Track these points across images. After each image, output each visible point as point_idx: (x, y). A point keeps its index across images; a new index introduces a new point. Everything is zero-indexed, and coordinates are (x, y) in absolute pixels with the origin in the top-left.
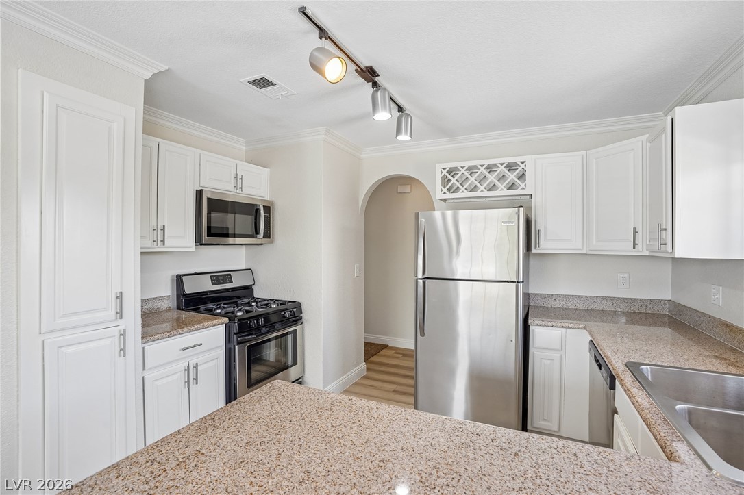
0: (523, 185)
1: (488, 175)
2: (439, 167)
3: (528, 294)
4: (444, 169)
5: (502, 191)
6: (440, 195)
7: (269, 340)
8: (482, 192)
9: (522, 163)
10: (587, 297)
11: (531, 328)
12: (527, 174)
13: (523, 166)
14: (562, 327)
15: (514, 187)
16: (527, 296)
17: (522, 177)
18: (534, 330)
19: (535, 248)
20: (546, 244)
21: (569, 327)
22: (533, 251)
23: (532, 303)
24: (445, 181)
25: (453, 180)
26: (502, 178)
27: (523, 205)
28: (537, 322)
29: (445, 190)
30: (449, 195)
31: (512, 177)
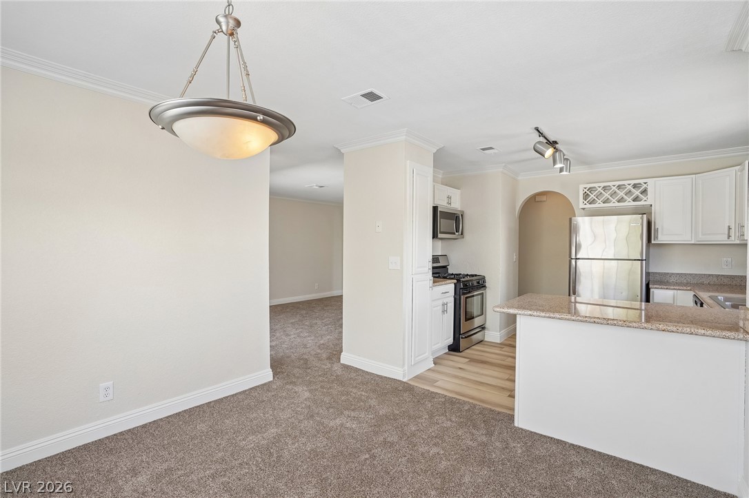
0: (645, 199)
1: (618, 191)
2: (581, 187)
3: (649, 273)
4: (585, 188)
5: (629, 203)
6: (582, 206)
7: (473, 296)
8: (614, 204)
9: (645, 183)
10: (696, 274)
11: (651, 290)
12: (649, 190)
13: (645, 185)
14: (674, 289)
15: (638, 199)
16: (648, 274)
17: (644, 192)
18: (653, 292)
19: (654, 240)
20: (662, 238)
21: (679, 289)
22: (653, 242)
23: (651, 278)
24: (586, 196)
25: (592, 196)
26: (628, 193)
27: (646, 212)
28: (655, 286)
29: (585, 202)
30: (588, 206)
31: (637, 192)
